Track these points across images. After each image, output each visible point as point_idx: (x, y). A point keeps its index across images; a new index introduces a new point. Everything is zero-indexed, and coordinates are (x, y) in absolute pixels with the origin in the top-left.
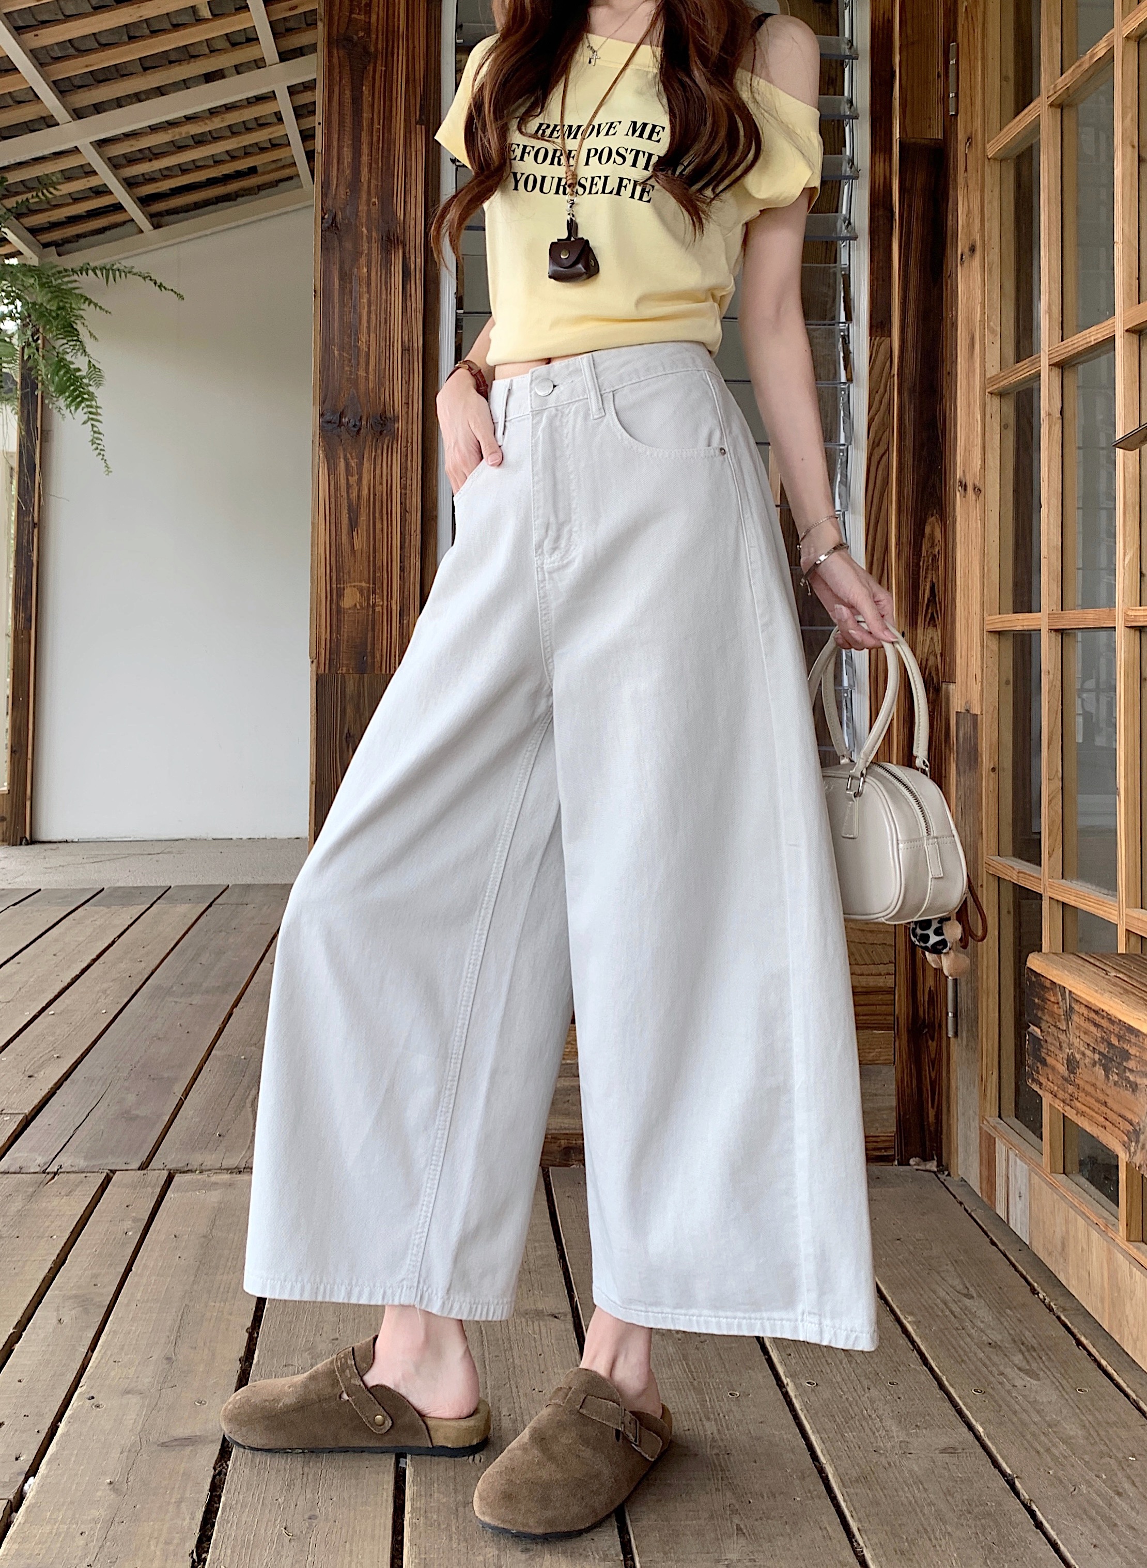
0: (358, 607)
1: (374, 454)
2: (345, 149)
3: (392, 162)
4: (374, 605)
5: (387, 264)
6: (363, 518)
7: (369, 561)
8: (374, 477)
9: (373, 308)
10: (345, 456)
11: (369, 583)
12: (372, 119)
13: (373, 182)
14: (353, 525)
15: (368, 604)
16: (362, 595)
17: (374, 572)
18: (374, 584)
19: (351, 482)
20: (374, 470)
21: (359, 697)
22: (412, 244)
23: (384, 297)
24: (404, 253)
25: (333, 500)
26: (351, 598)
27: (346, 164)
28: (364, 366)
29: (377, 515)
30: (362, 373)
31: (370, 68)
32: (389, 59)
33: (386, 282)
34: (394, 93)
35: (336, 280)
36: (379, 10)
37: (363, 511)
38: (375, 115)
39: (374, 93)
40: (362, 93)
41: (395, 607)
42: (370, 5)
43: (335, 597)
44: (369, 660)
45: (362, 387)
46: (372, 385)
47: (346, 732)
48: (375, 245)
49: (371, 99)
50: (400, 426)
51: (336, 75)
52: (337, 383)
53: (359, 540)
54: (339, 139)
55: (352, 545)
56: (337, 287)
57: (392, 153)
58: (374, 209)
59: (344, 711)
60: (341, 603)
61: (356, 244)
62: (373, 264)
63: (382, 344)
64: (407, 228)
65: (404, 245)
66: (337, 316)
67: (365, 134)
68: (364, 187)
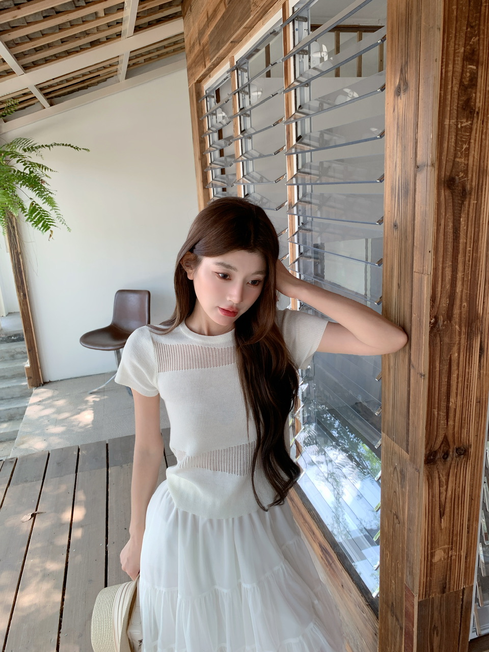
0: (442, 559)
1: (456, 470)
2: (447, 269)
3: (477, 275)
4: (451, 556)
5: (470, 348)
6: (447, 510)
7: (450, 533)
8: (456, 484)
9: (460, 379)
10: (439, 475)
11: (449, 545)
12: (466, 243)
13: (465, 291)
14: (442, 515)
15: (448, 556)
16: (444, 552)
17: (453, 537)
18: (452, 544)
19: (441, 491)
20: (456, 480)
21: (441, 606)
22: (486, 331)
23: (467, 370)
24: (481, 338)
25: (431, 504)
26: (439, 555)
27: (447, 280)
28: (453, 419)
29: (456, 506)
30: (451, 423)
31: (466, 203)
32: (480, 193)
33: (469, 361)
34: (481, 221)
35: (437, 364)
36: (474, 153)
37: (448, 505)
38: (468, 240)
39: (468, 222)
40: (460, 223)
41: (463, 554)
42: (468, 149)
43: (429, 558)
44: (447, 586)
45: (451, 432)
46: (456, 429)
47: (433, 626)
48: (463, 336)
49: (465, 228)
50: (472, 450)
51: (443, 211)
52: (435, 433)
53: (444, 523)
54: (443, 262)
55: (440, 526)
56: (438, 369)
57: (478, 268)
58: (464, 310)
59: (433, 614)
60: (433, 561)
61: (451, 338)
62: (461, 350)
63: (465, 402)
64: (484, 321)
65: (482, 333)
66: (437, 389)
67: (460, 256)
68: (458, 296)
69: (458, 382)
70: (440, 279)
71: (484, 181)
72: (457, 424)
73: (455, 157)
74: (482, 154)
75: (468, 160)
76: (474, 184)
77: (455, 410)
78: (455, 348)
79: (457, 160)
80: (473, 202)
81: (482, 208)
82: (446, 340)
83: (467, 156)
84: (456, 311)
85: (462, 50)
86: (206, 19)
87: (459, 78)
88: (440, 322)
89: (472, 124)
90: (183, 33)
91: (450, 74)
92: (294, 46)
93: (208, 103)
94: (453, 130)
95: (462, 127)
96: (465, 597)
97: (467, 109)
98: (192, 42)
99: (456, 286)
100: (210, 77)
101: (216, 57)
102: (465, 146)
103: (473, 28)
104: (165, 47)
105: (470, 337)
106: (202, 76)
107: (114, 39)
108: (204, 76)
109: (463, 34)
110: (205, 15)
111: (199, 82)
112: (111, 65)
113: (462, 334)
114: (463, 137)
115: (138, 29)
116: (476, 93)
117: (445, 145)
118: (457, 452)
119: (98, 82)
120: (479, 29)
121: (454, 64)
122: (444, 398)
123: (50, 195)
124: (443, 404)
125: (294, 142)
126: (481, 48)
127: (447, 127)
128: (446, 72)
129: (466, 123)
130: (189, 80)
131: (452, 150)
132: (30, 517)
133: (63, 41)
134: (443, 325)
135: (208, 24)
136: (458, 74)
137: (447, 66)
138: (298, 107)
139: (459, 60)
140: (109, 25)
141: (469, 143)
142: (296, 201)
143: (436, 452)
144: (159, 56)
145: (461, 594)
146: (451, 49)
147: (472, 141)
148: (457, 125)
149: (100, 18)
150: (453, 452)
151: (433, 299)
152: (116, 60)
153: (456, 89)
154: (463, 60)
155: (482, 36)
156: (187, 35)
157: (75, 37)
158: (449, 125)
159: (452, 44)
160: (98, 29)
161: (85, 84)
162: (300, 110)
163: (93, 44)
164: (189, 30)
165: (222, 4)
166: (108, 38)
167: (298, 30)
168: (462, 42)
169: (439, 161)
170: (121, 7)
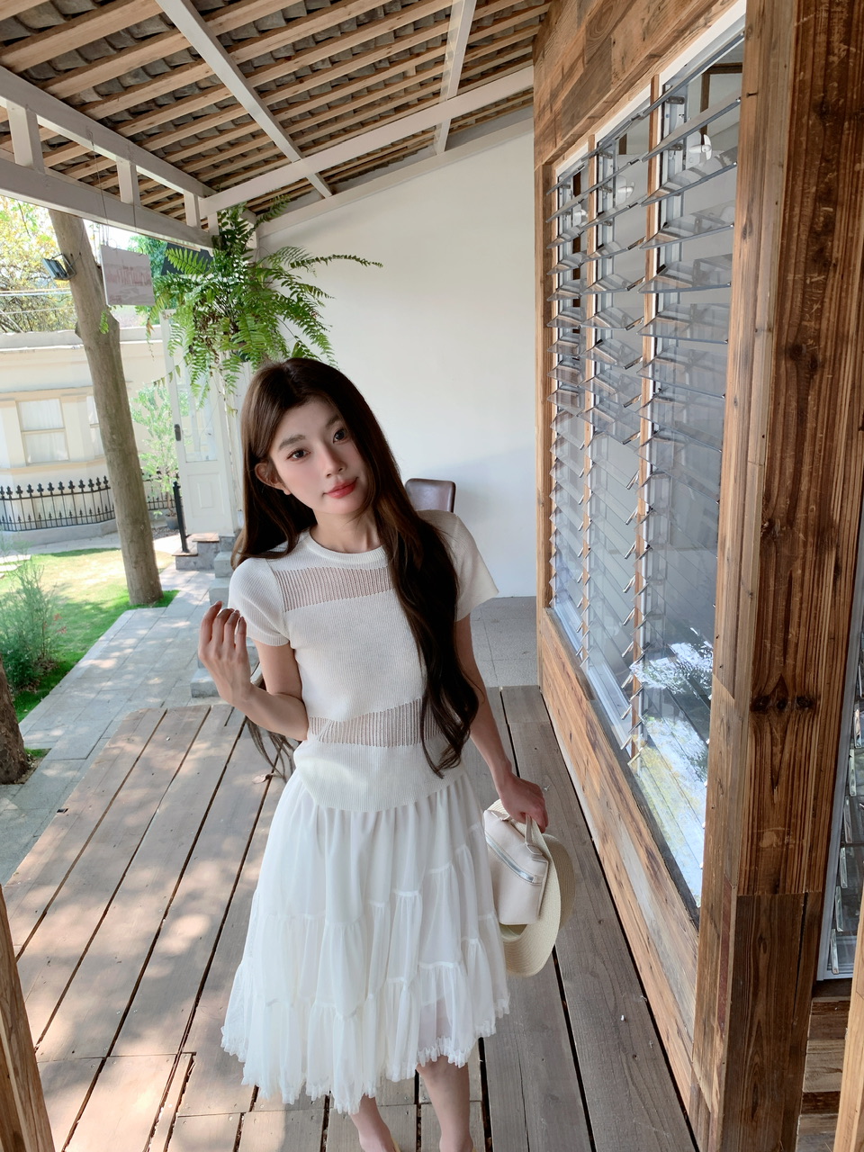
0: (774, 845)
1: (796, 727)
2: (788, 460)
3: (832, 470)
4: (788, 844)
5: (819, 565)
6: (783, 779)
7: (786, 812)
8: (796, 746)
9: (804, 605)
10: (771, 730)
11: (785, 827)
12: (816, 428)
13: (813, 489)
14: (774, 783)
15: (783, 843)
16: (778, 836)
17: (790, 817)
18: (789, 827)
19: (774, 751)
20: (796, 741)
21: (771, 910)
22: (845, 544)
23: (815, 594)
24: (837, 554)
25: (758, 766)
26: (769, 839)
27: (787, 474)
28: (793, 656)
29: (795, 775)
30: (790, 661)
31: (817, 377)
32: (837, 365)
33: (818, 581)
34: (839, 400)
35: (772, 582)
36: (830, 315)
37: (784, 773)
38: (819, 424)
39: (819, 402)
40: (807, 404)
41: (806, 844)
42: (821, 311)
43: (755, 840)
44: (781, 884)
45: (789, 673)
46: (798, 671)
47: (758, 936)
48: (810, 549)
49: (815, 409)
50: (822, 703)
51: (783, 386)
52: (767, 672)
53: (778, 795)
54: (783, 451)
55: (772, 799)
56: (772, 588)
57: (833, 461)
58: (812, 515)
59: (758, 921)
60: (761, 845)
61: (792, 550)
62: (807, 567)
63: (811, 635)
64: (841, 531)
65: (838, 546)
66: (770, 614)
67: (807, 444)
68: (804, 496)
69: (801, 609)
70: (777, 472)
71: (844, 350)
72: (799, 664)
73: (802, 319)
74: (842, 316)
75: (820, 324)
76: (828, 354)
77: (797, 645)
78: (799, 563)
79: (805, 323)
80: (827, 376)
81: (841, 384)
82: (785, 551)
83: (819, 318)
84: (800, 515)
85: (813, 190)
86: (561, 77)
87: (808, 224)
88: (777, 527)
89: (826, 279)
90: (531, 89)
91: (796, 220)
92: (662, 138)
93: (561, 196)
94: (799, 286)
95: (811, 283)
96: (808, 906)
97: (820, 260)
98: (542, 105)
99: (800, 483)
100: (564, 159)
101: (569, 135)
102: (815, 307)
103: (830, 161)
105: (820, 549)
106: (552, 156)
107: (430, 99)
108: (556, 158)
109: (815, 171)
110: (560, 69)
111: (549, 164)
112: (424, 133)
113: (809, 545)
114: (812, 297)
115: (463, 83)
116: (832, 241)
117: (788, 306)
118: (798, 702)
119: (404, 156)
120: (838, 163)
121: (802, 206)
122: (780, 626)
123: (322, 331)
124: (779, 635)
125: (655, 274)
126: (841, 185)
127: (791, 283)
128: (791, 217)
129: (817, 278)
130: (535, 158)
131: (797, 311)
132: (264, 778)
133: (357, 111)
134: (781, 531)
135: (563, 84)
136: (807, 220)
137: (792, 209)
138: (662, 224)
139: (809, 202)
140: (422, 85)
141: (822, 303)
142: (652, 357)
143: (767, 699)
145: (802, 900)
146: (798, 189)
147: (827, 300)
148: (805, 280)
149: (410, 77)
150: (793, 701)
151: (767, 497)
153: (804, 237)
154: (815, 201)
155: (842, 171)
156: (537, 93)
157: (373, 104)
158: (794, 280)
159: (800, 183)
160: (406, 91)
161: (385, 160)
162: (666, 230)
163: (398, 110)
164: (540, 86)
165: (581, 60)
166: (420, 100)
167: (670, 116)
168: (813, 180)
169: (778, 325)
170: (440, 61)
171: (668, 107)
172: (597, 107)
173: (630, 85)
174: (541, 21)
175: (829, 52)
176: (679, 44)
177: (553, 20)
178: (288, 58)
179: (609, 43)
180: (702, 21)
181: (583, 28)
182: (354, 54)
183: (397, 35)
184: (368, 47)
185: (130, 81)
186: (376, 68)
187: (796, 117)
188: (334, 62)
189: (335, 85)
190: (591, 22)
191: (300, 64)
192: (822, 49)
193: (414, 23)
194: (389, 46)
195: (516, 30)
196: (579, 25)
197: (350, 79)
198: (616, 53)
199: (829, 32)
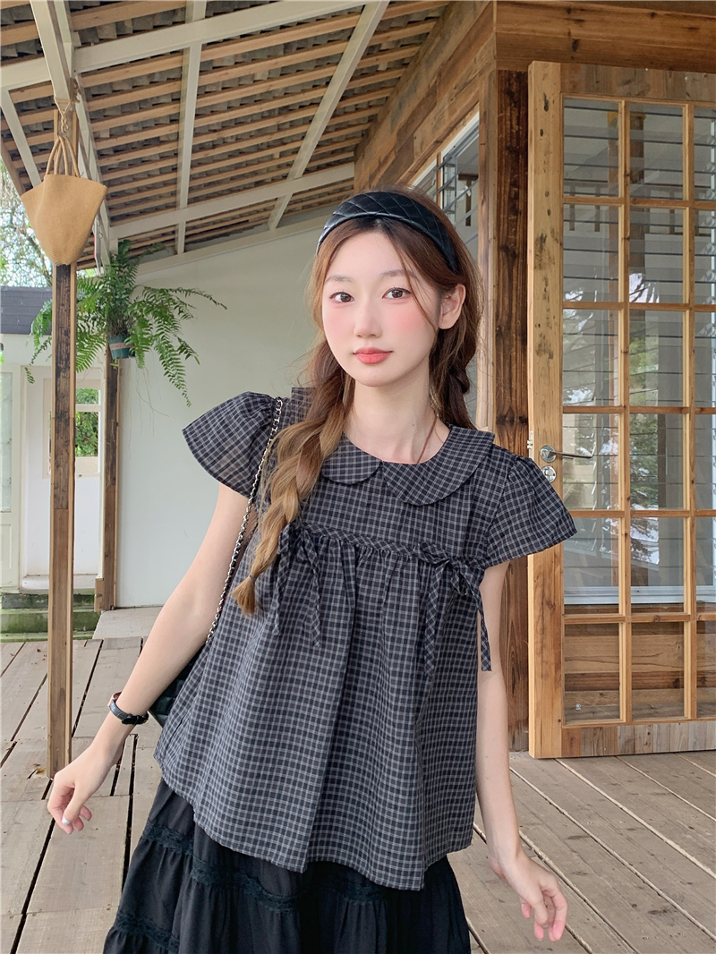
28: (514, 396)
30: (514, 399)
31: (516, 261)
35: (502, 358)
36: (520, 234)
38: (519, 283)
40: (512, 272)
42: (516, 231)
45: (514, 405)
46: (518, 404)
56: (502, 361)
67: (514, 291)
68: (514, 315)
69: (516, 372)
70: (501, 304)
72: (518, 401)
73: (508, 235)
77: (516, 391)
78: (514, 349)
79: (509, 237)
80: (521, 261)
82: (507, 342)
83: (515, 235)
84: (513, 325)
85: (509, 180)
86: (378, 164)
87: (507, 194)
88: (503, 330)
90: (352, 179)
91: (502, 192)
92: (443, 184)
94: (506, 220)
95: (511, 219)
97: (514, 210)
99: (512, 309)
102: (513, 230)
103: (515, 170)
104: (329, 194)
107: (279, 180)
110: (378, 160)
112: (265, 210)
113: (518, 340)
114: (512, 224)
115: (307, 171)
117: (501, 228)
118: (519, 420)
119: (244, 229)
121: (504, 187)
122: (507, 380)
124: (507, 385)
126: (520, 180)
127: (502, 219)
128: (500, 190)
129: (513, 217)
131: (505, 231)
133: (232, 179)
134: (505, 332)
135: (379, 169)
137: (501, 187)
139: (508, 185)
140: (279, 167)
143: (504, 417)
144: (320, 204)
146: (503, 180)
148: (508, 218)
149: (274, 160)
150: (517, 419)
151: (497, 315)
152: (271, 204)
153: (506, 200)
156: (357, 180)
157: (244, 176)
158: (503, 217)
159: (503, 177)
160: (268, 170)
161: (230, 230)
163: (258, 184)
164: (360, 175)
165: (393, 153)
166: (274, 180)
167: (448, 173)
168: (509, 177)
169: (498, 237)
170: (296, 151)
171: (446, 168)
172: (404, 175)
173: (424, 161)
174: (363, 135)
175: (512, 127)
176: (451, 135)
177: (372, 133)
178: (215, 131)
179: (412, 138)
180: (462, 123)
181: (395, 133)
182: (251, 136)
183: (280, 128)
184: (261, 132)
185: (131, 129)
186: (259, 148)
187: (500, 152)
188: (238, 139)
189: (231, 155)
190: (400, 130)
191: (219, 136)
192: (509, 127)
193: (291, 122)
194: (272, 134)
195: (347, 138)
196: (392, 132)
197: (241, 153)
198: (417, 143)
199: (511, 121)
